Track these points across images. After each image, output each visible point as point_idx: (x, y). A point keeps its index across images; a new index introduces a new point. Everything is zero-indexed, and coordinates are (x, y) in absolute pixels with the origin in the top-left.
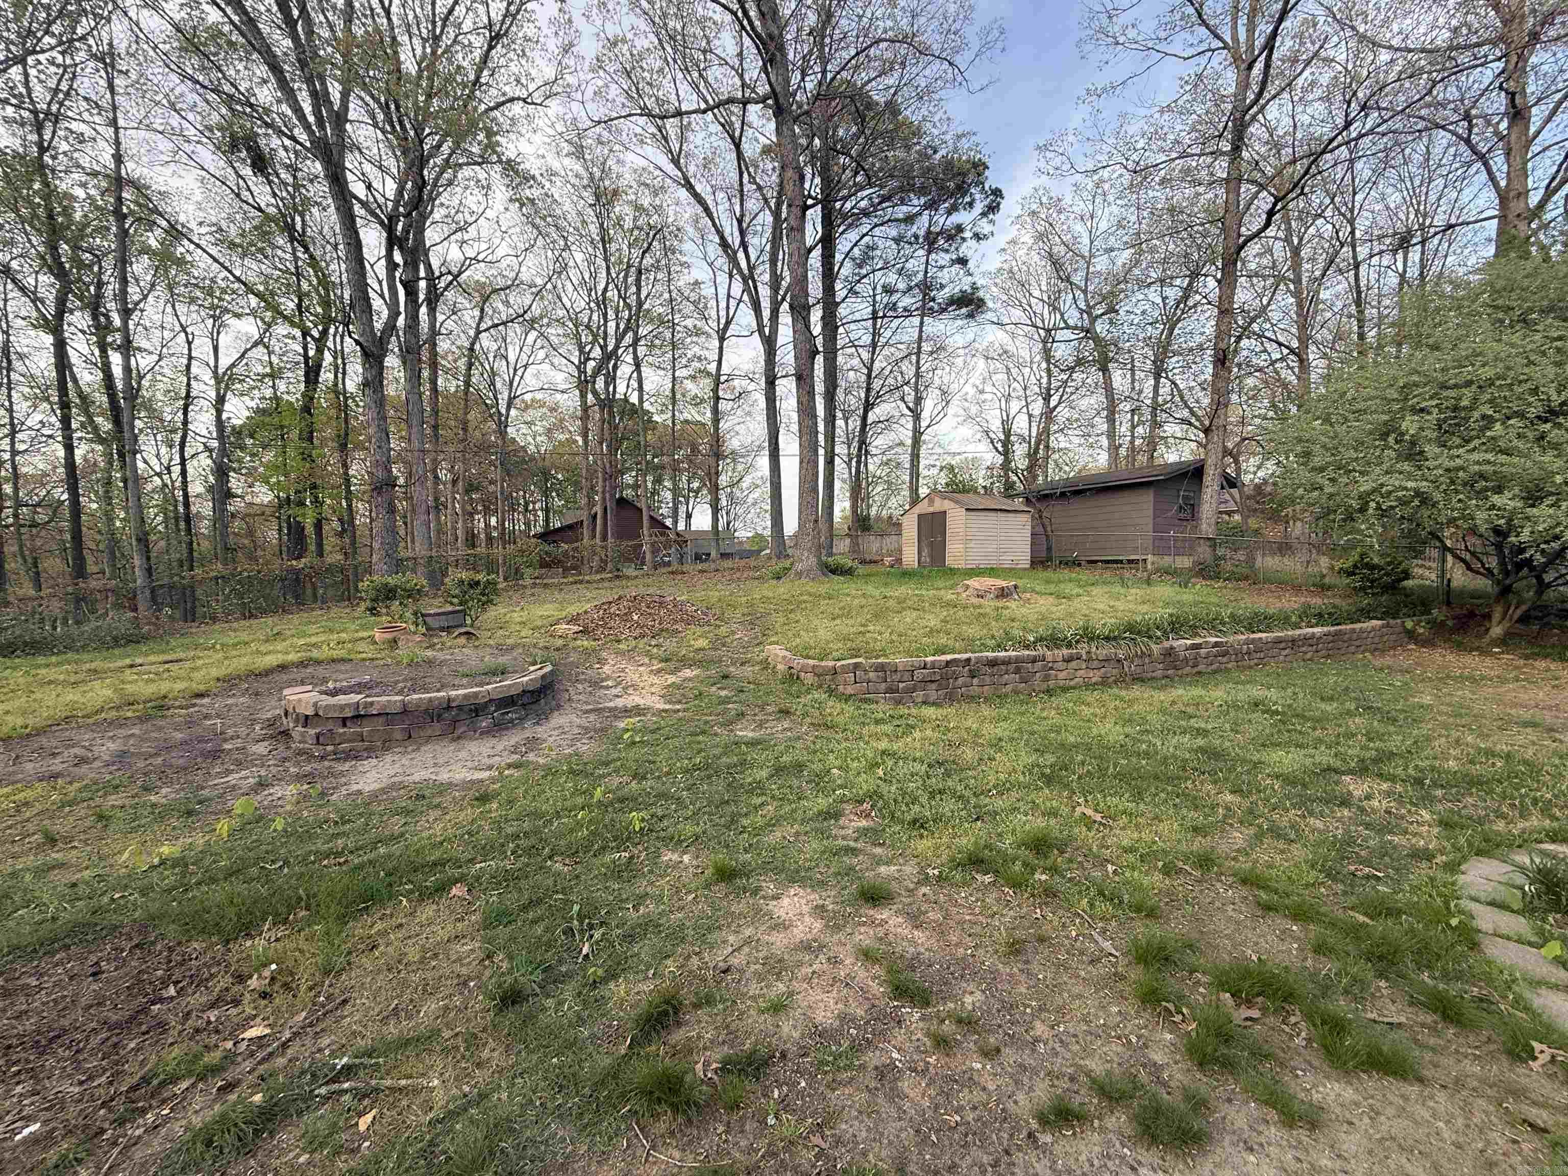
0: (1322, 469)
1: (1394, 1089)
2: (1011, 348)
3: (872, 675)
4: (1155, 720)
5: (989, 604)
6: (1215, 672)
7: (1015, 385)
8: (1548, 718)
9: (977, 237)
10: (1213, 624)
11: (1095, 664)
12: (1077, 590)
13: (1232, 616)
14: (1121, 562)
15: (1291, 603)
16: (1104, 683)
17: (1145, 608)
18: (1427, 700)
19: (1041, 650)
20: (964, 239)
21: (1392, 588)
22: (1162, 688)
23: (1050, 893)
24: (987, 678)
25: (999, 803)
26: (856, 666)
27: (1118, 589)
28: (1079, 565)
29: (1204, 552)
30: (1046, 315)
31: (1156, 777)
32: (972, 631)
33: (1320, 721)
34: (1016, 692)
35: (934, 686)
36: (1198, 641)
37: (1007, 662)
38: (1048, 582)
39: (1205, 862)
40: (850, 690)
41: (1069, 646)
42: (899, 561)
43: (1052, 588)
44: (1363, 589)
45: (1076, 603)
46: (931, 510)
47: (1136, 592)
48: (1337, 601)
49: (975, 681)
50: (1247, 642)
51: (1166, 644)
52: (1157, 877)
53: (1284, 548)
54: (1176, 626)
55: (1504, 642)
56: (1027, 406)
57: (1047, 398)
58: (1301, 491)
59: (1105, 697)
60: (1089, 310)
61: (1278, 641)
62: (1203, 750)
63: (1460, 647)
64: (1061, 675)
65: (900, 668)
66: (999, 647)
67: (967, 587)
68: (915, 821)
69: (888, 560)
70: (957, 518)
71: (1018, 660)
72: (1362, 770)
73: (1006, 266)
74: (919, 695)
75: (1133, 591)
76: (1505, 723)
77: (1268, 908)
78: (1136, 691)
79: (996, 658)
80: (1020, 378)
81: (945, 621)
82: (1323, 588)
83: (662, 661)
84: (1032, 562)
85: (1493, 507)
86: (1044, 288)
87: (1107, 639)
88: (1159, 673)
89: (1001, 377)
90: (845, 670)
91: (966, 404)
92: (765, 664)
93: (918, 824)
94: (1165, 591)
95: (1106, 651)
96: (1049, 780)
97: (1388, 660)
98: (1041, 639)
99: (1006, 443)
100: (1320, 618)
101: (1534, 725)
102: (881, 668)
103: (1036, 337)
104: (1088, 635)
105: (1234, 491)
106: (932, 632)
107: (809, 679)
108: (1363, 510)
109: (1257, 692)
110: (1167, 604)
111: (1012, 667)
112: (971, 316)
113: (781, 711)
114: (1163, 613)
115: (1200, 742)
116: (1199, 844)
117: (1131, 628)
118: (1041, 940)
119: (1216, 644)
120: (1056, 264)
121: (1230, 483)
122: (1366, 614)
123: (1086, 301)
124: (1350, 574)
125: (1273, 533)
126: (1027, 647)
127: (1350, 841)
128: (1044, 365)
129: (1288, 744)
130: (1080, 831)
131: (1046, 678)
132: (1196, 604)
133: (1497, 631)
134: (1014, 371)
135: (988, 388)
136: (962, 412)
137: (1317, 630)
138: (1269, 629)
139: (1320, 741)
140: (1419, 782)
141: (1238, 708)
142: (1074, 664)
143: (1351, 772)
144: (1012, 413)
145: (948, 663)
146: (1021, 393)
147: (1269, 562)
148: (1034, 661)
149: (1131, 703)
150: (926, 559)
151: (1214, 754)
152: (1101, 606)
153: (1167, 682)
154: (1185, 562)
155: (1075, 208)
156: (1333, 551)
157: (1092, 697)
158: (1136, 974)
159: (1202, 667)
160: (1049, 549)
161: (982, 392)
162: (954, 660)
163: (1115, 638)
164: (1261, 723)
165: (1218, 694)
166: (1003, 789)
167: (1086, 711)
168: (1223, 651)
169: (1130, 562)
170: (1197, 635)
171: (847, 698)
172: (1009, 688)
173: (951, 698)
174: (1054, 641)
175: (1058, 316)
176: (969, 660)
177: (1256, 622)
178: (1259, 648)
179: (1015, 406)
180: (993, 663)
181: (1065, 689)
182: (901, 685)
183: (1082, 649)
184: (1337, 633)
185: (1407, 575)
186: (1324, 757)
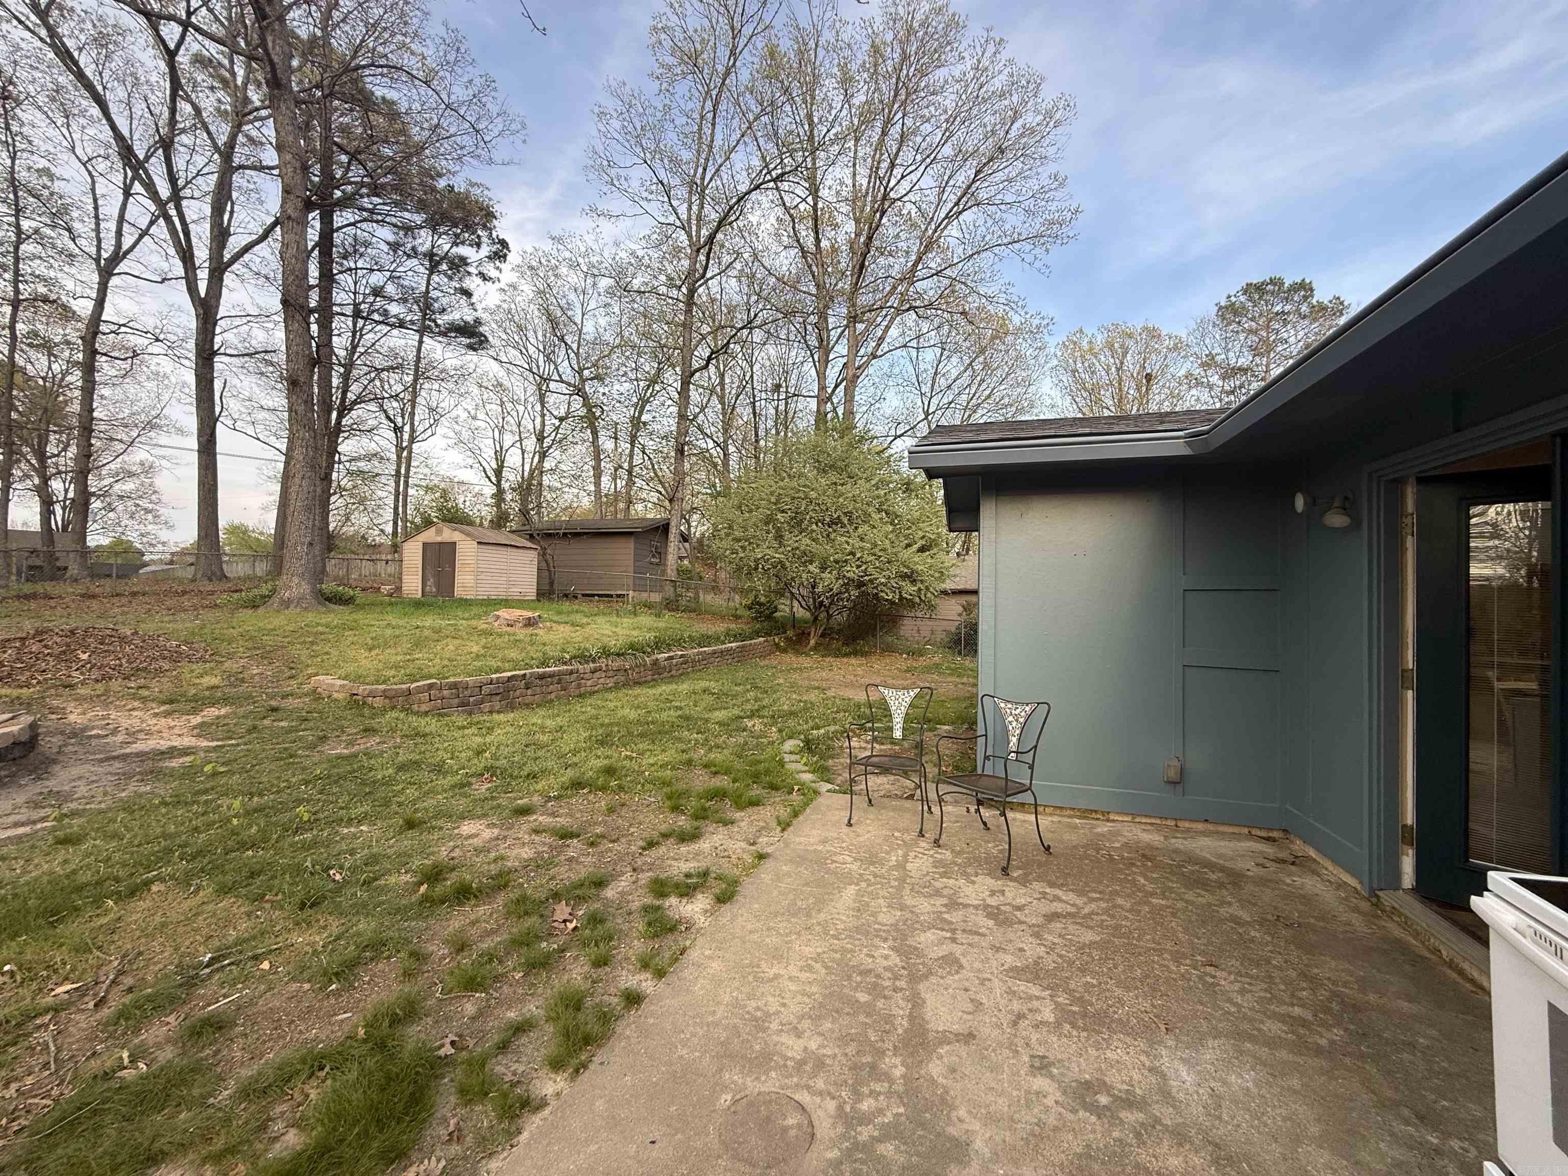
0: (739, 540)
1: (756, 809)
2: (506, 383)
3: (445, 692)
4: (652, 705)
5: (522, 633)
6: (681, 675)
7: (509, 418)
8: (824, 685)
9: (484, 277)
10: (679, 642)
11: (611, 673)
12: (585, 620)
13: (690, 636)
14: (611, 596)
15: (720, 628)
16: (617, 687)
17: (635, 633)
18: (781, 681)
19: (575, 666)
20: (469, 274)
21: (769, 617)
22: (653, 687)
23: (621, 788)
24: (538, 690)
25: (575, 759)
26: (431, 686)
27: (614, 619)
28: (576, 597)
29: (669, 591)
30: (541, 363)
31: (660, 733)
32: (513, 654)
33: (735, 696)
34: (558, 698)
35: (498, 698)
36: (672, 654)
37: (551, 675)
38: (559, 613)
39: (689, 762)
40: (424, 708)
41: (594, 661)
42: (399, 589)
43: (564, 618)
44: (756, 618)
45: (587, 629)
46: (439, 539)
47: (627, 621)
48: (743, 626)
49: (529, 692)
50: (699, 654)
51: (654, 657)
52: (669, 772)
53: (715, 589)
54: (658, 645)
55: (815, 649)
56: (521, 440)
57: (540, 438)
58: (728, 552)
59: (620, 695)
60: (580, 372)
61: (714, 652)
62: (680, 716)
63: (798, 653)
64: (589, 683)
65: (471, 684)
66: (544, 664)
67: (498, 617)
68: (529, 775)
69: (385, 589)
70: (467, 550)
71: (560, 674)
72: (750, 717)
73: (505, 306)
74: (486, 706)
75: (625, 620)
76: (809, 689)
77: (716, 773)
78: (637, 691)
79: (545, 673)
80: (514, 414)
81: (484, 647)
82: (737, 617)
83: (164, 703)
84: (538, 594)
85: (809, 572)
86: (541, 338)
87: (618, 655)
88: (649, 678)
89: (495, 408)
90: (419, 690)
91: (458, 428)
92: (315, 695)
93: (532, 776)
94: (646, 620)
95: (617, 663)
96: (602, 743)
97: (766, 662)
98: (574, 657)
99: (498, 472)
100: (736, 637)
101: (818, 688)
102: (454, 686)
103: (531, 379)
104: (606, 653)
105: (687, 545)
106: (478, 657)
107: (378, 702)
108: (756, 569)
109: (704, 684)
110: (650, 630)
111: (556, 679)
112: (471, 347)
113: (365, 730)
114: (650, 636)
115: (679, 713)
116: (685, 756)
117: (632, 646)
118: (623, 805)
119: (682, 656)
120: (553, 322)
121: (685, 538)
122: (757, 634)
123: (578, 363)
124: (750, 608)
125: (708, 575)
126: (565, 663)
127: (746, 743)
128: (538, 407)
129: (720, 709)
130: (627, 763)
131: (579, 686)
132: (666, 629)
133: (812, 642)
134: (509, 406)
135: (481, 416)
136: (452, 434)
137: (733, 645)
138: (709, 645)
139: (734, 705)
140: (773, 717)
141: (695, 693)
142: (597, 674)
143: (748, 717)
144: (506, 445)
145: (510, 679)
146: (515, 428)
147: (708, 598)
148: (571, 673)
149: (636, 697)
150: (431, 588)
151: (687, 718)
152: (607, 632)
153: (653, 683)
154: (656, 597)
155: (569, 279)
156: (743, 592)
157: (611, 696)
158: (668, 803)
159: (673, 672)
160: (552, 583)
161: (474, 418)
162: (513, 676)
163: (623, 654)
164: (709, 699)
165: (684, 687)
166: (575, 752)
167: (611, 705)
168: (685, 660)
169: (619, 596)
170: (670, 650)
171: (426, 713)
172: (553, 696)
173: (511, 707)
174: (583, 657)
175: (552, 367)
176: (525, 675)
177: (704, 640)
178: (706, 657)
179: (508, 440)
180: (542, 677)
181: (592, 693)
182: (471, 699)
183: (603, 663)
184: (743, 647)
185: (776, 610)
186: (736, 711)
